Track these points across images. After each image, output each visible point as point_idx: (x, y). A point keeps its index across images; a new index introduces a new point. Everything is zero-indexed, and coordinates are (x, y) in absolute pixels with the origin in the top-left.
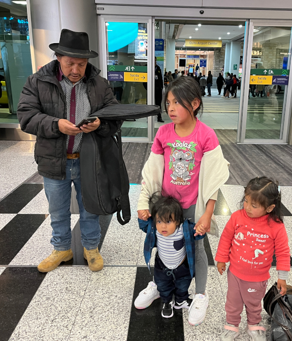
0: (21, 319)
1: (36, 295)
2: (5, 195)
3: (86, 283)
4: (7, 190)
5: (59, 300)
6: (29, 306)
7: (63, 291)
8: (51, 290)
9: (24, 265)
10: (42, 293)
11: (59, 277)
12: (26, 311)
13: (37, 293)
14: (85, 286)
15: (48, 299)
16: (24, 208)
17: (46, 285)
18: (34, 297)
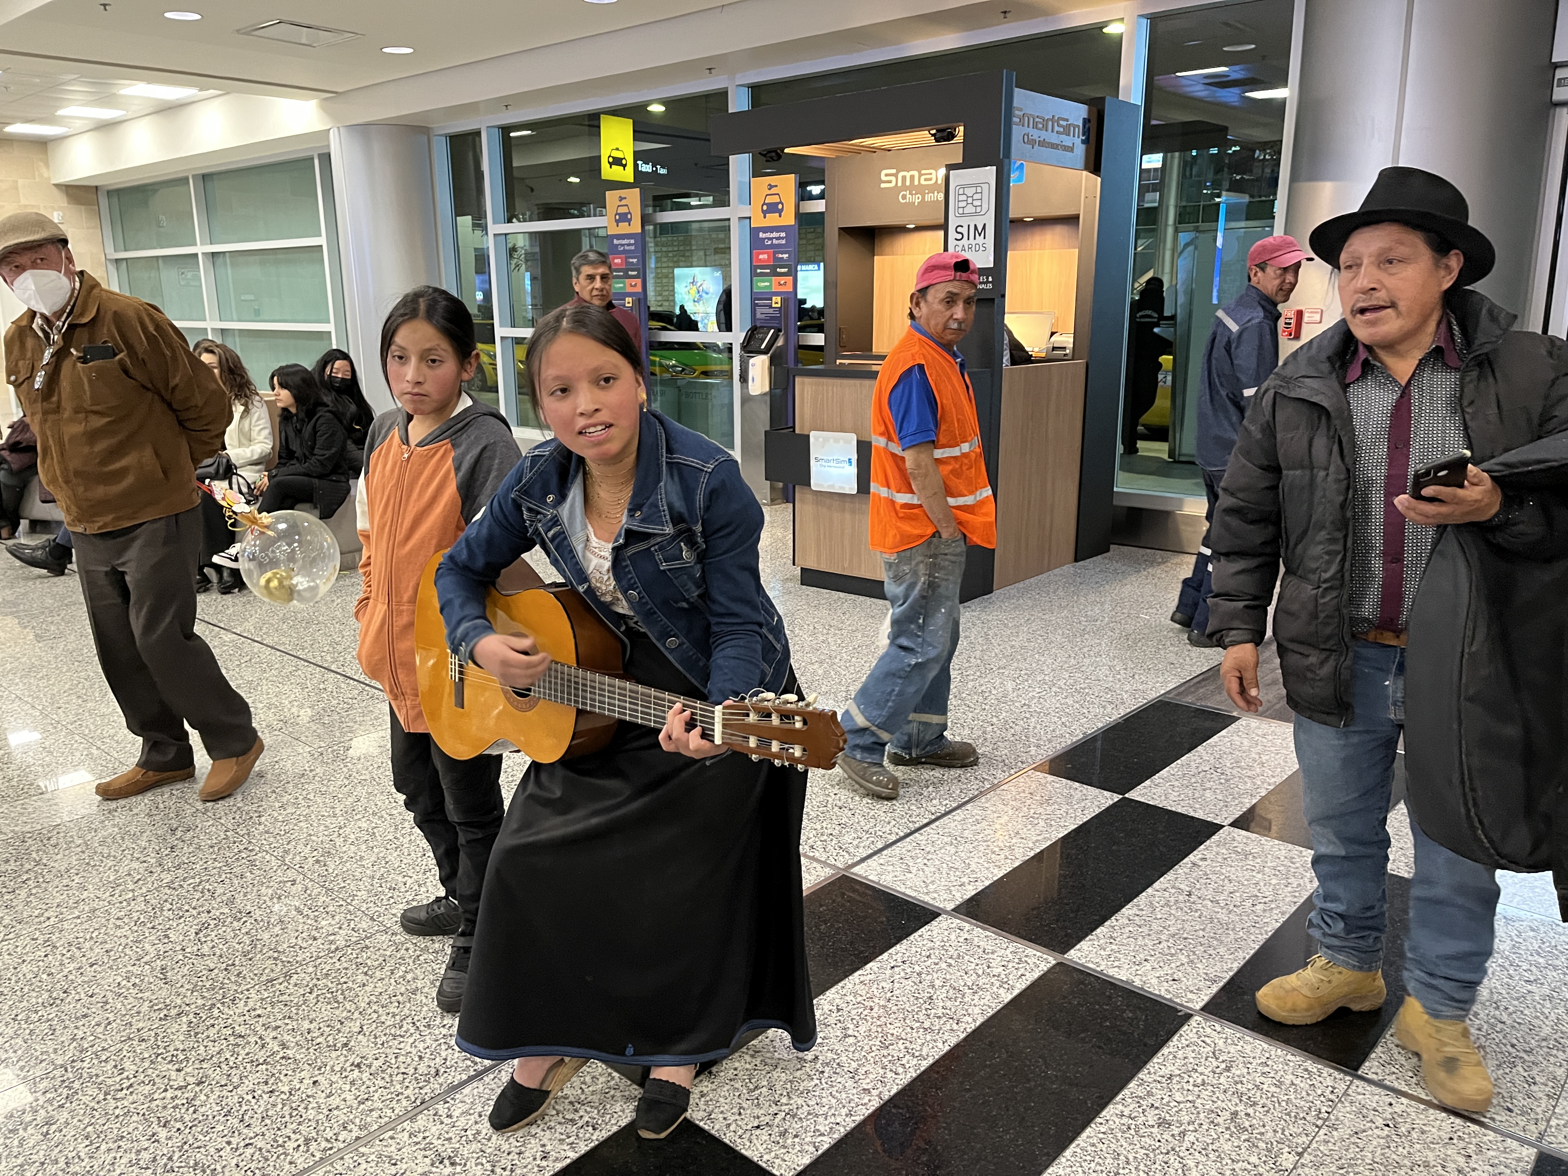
0: (1068, 1153)
1: (1126, 1092)
2: (1100, 725)
3: (1312, 1129)
4: (1109, 708)
5: (1198, 1146)
6: (1098, 1120)
7: (1220, 1120)
8: (1178, 1097)
9: (1111, 972)
10: (1150, 1094)
11: (1215, 1064)
12: (1088, 1131)
13: (1132, 1085)
14: (1304, 1139)
15: (1163, 1123)
16: (1148, 782)
17: (1165, 1071)
18: (1120, 1096)
